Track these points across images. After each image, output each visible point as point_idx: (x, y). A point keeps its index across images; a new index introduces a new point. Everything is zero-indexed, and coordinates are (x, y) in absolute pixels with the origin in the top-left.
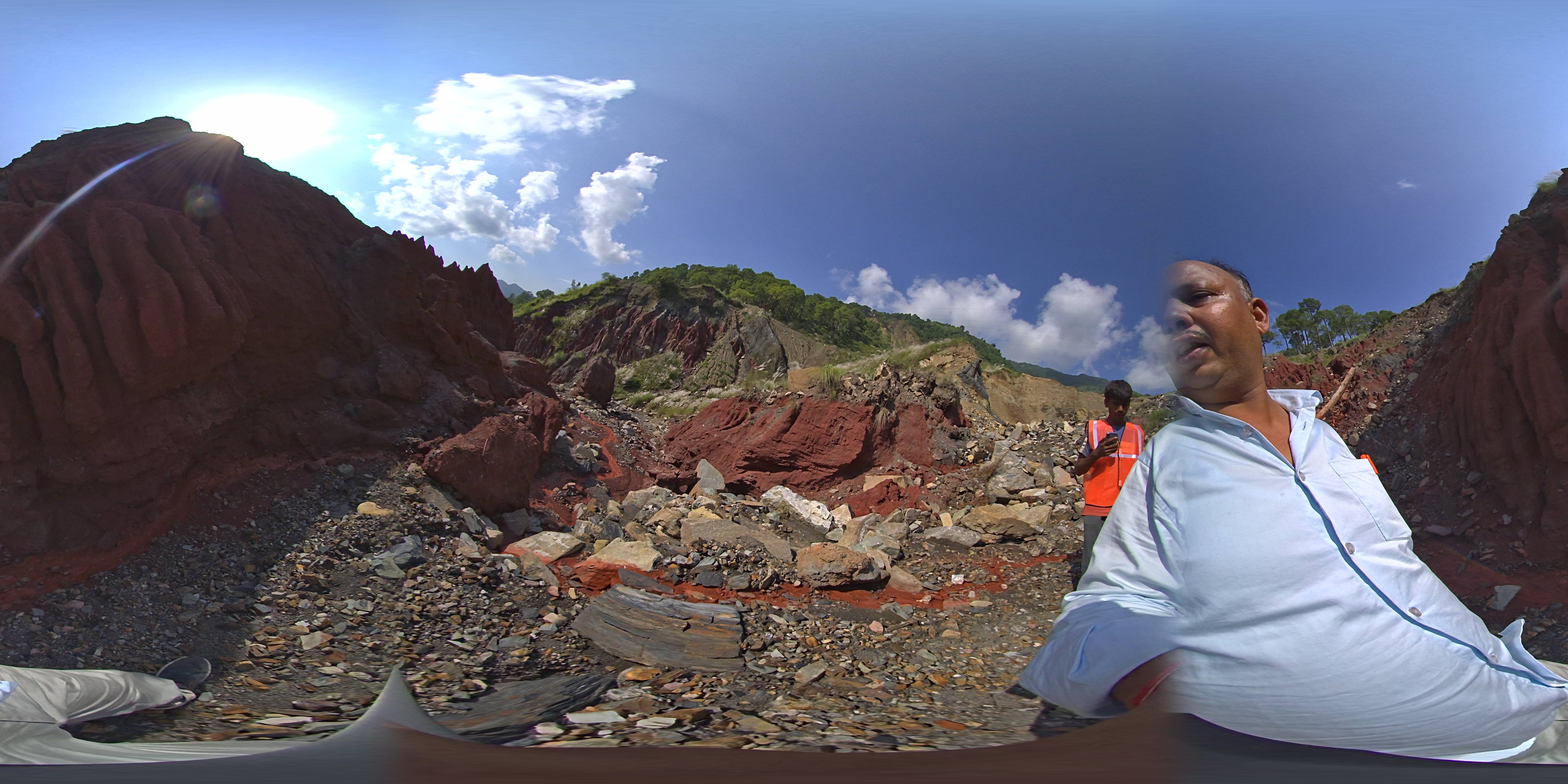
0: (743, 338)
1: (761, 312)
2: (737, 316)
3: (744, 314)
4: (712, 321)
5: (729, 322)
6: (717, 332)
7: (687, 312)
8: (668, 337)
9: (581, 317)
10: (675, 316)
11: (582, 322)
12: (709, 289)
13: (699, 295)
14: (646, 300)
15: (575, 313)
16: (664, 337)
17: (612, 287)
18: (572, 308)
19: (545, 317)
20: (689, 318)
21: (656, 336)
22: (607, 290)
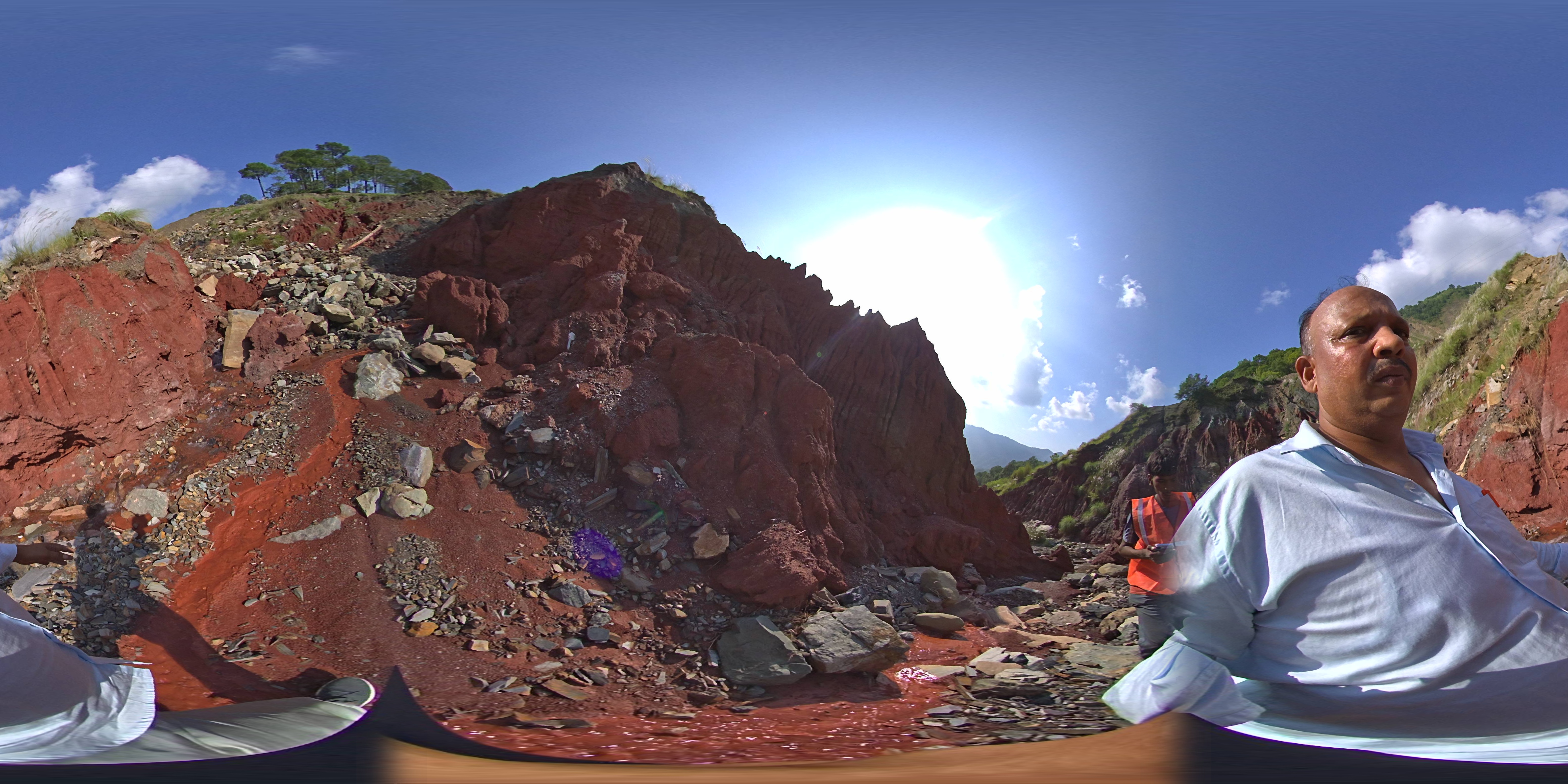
2: (1282, 391)
7: (1234, 411)
8: (1231, 443)
9: (1118, 457)
10: (1225, 419)
11: (1120, 462)
12: (1241, 380)
13: (1235, 390)
14: (1186, 418)
15: (1110, 454)
16: (1226, 445)
17: (1144, 416)
18: (1106, 450)
19: (1075, 464)
20: (1240, 415)
21: (1216, 448)
22: (1140, 421)
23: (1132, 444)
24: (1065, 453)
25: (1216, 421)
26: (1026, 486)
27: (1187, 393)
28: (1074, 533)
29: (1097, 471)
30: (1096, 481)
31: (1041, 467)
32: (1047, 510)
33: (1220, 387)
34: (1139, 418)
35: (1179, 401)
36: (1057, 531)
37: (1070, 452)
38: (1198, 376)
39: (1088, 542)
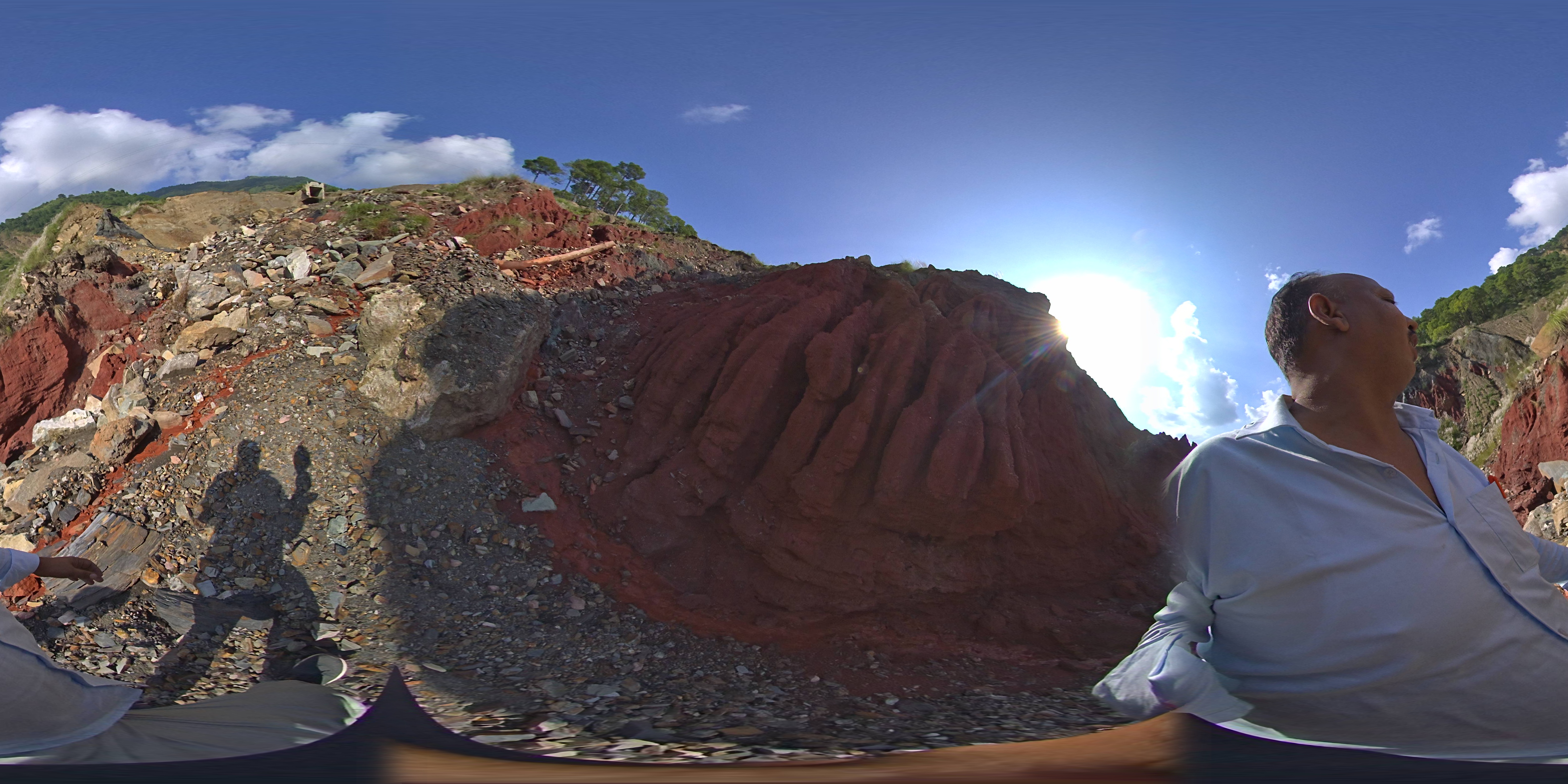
0: (1475, 360)
1: (1466, 330)
2: (1454, 349)
3: (1457, 342)
4: (1442, 370)
5: (1454, 359)
6: (1454, 374)
20: (1425, 384)
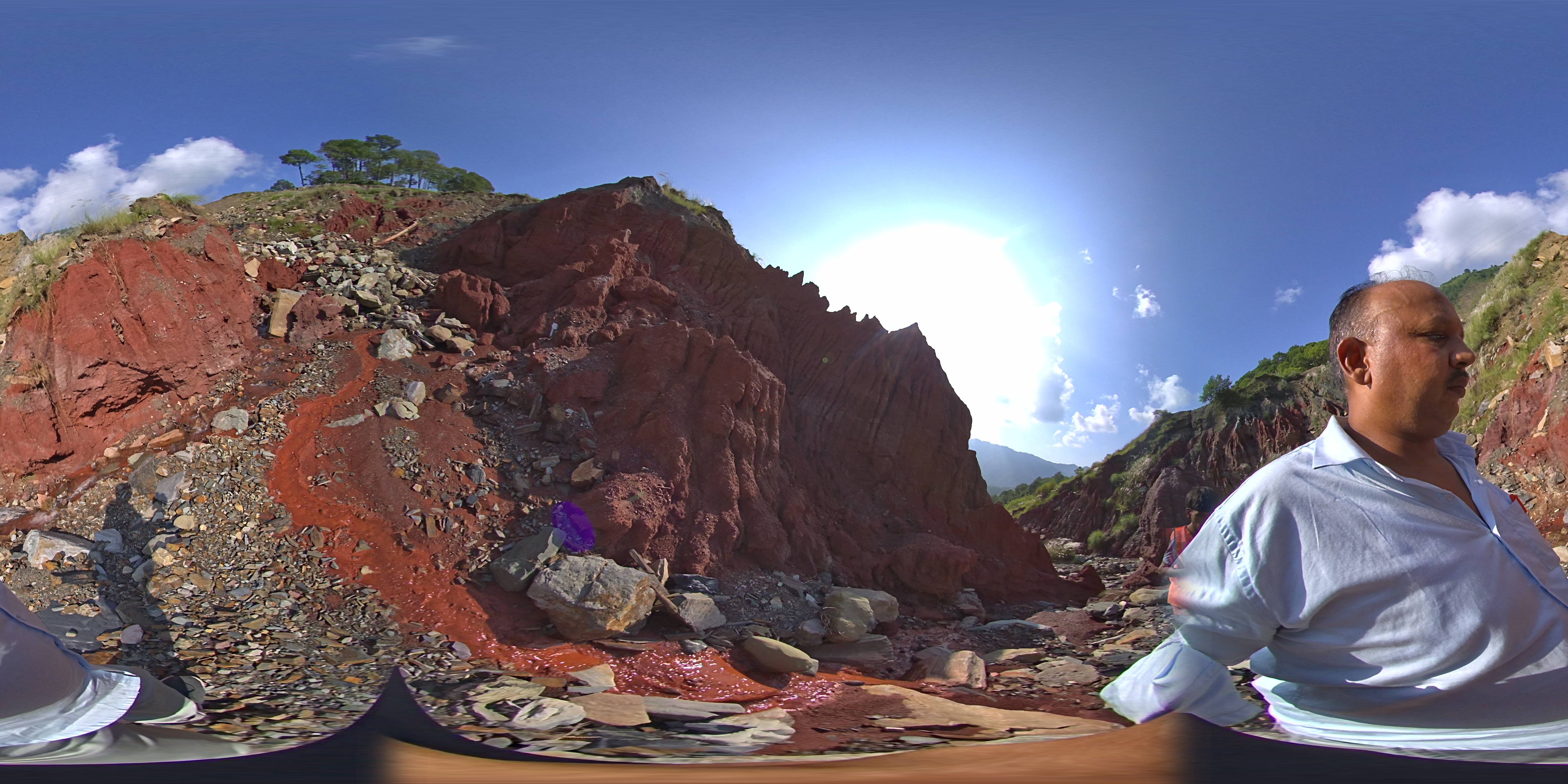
0: (1329, 399)
1: (1322, 367)
2: (1306, 386)
7: (1260, 409)
8: (1260, 442)
9: (1144, 466)
10: (1251, 418)
11: (1147, 471)
12: (1264, 378)
13: (1259, 389)
14: (1211, 421)
15: (1136, 464)
16: (1256, 444)
17: (1168, 423)
18: (1132, 460)
19: (1100, 477)
20: (1266, 413)
21: (1245, 448)
22: (1164, 428)
23: (1158, 452)
24: (1090, 466)
25: (1242, 420)
26: (1051, 502)
27: (1210, 395)
28: (1105, 548)
29: (1123, 482)
30: (1124, 493)
31: (1066, 482)
32: (1075, 526)
33: (1242, 386)
34: (1164, 425)
35: (1204, 405)
36: (1086, 547)
37: (1095, 465)
38: (1220, 377)
39: (1121, 556)
